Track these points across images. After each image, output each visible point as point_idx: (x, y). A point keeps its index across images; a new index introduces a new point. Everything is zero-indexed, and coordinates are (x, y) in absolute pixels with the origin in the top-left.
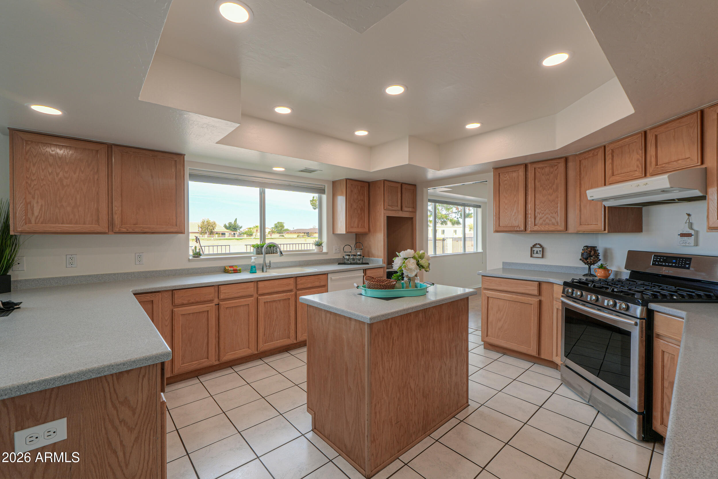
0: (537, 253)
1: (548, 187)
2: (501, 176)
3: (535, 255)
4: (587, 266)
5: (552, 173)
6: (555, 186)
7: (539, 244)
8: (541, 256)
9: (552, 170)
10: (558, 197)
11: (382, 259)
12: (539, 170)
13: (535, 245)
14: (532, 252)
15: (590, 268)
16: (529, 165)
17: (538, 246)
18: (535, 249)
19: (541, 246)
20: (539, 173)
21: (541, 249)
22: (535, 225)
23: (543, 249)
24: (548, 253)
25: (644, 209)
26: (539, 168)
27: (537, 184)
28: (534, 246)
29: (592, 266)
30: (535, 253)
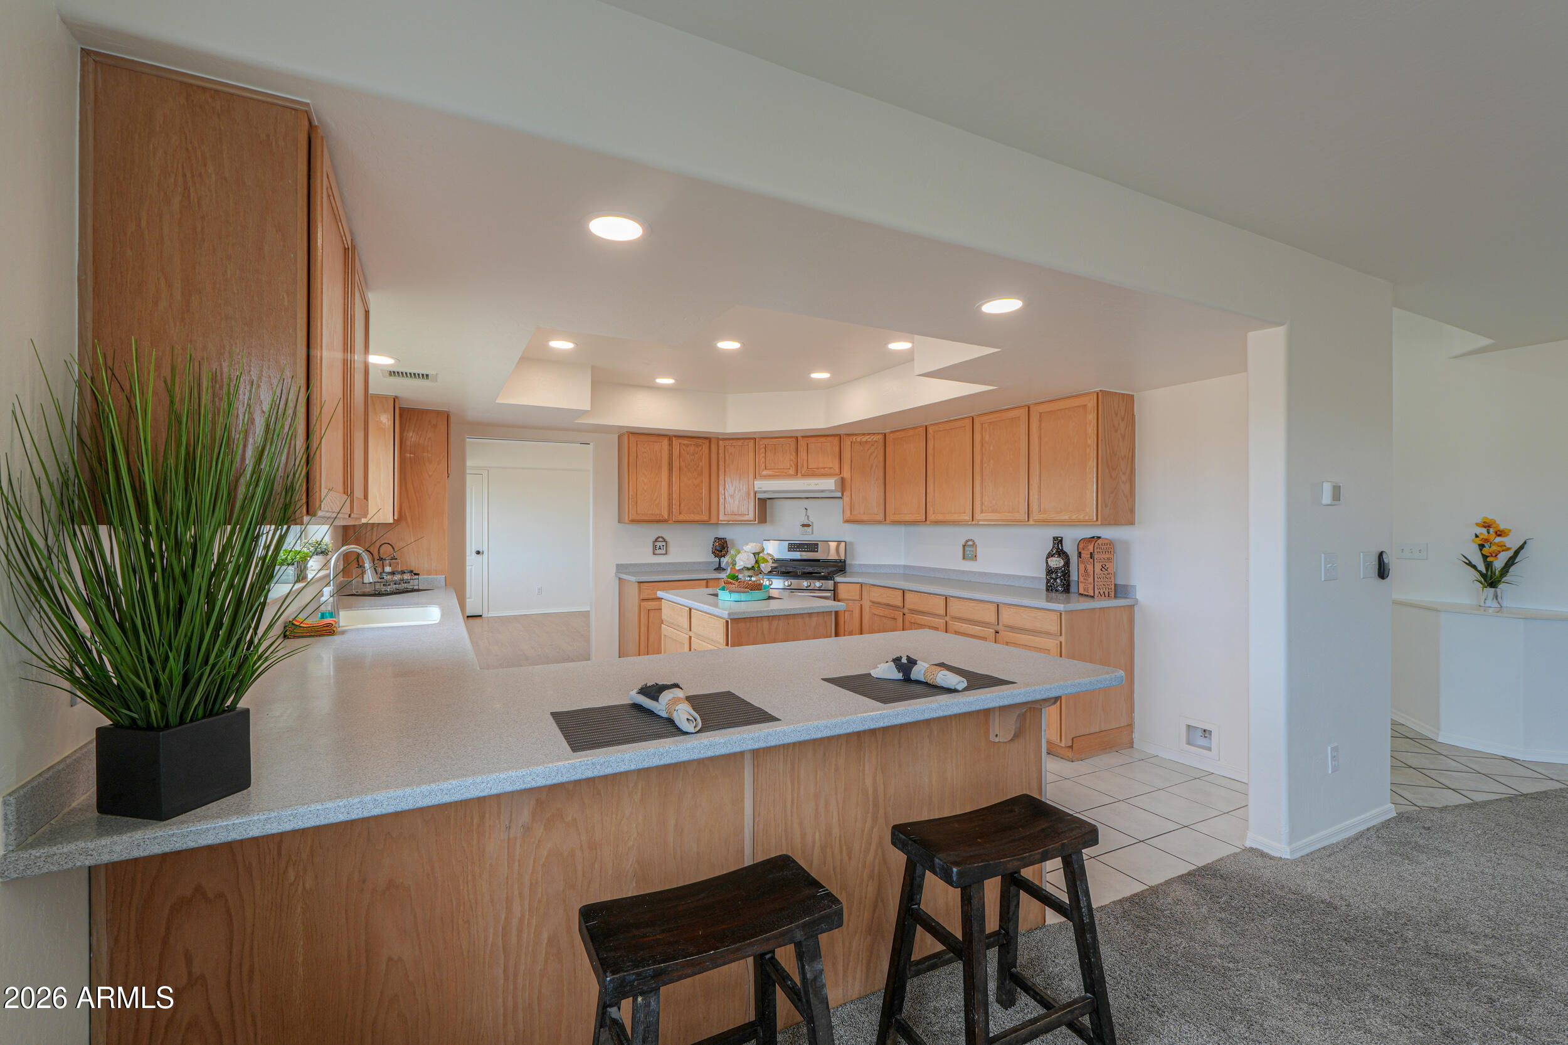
0: (660, 548)
1: (693, 469)
2: (639, 446)
3: (658, 552)
4: (717, 559)
5: (697, 454)
6: (699, 469)
7: (662, 537)
8: (664, 552)
9: (697, 449)
10: (702, 482)
11: (444, 576)
12: (684, 447)
13: (658, 538)
14: (655, 547)
15: (720, 560)
16: (674, 439)
17: (660, 539)
18: (658, 544)
19: (665, 541)
20: (684, 450)
21: (664, 544)
22: (680, 513)
23: (666, 542)
24: (671, 549)
25: (768, 501)
26: (684, 445)
27: (682, 463)
28: (656, 540)
29: (722, 559)
30: (657, 549)
